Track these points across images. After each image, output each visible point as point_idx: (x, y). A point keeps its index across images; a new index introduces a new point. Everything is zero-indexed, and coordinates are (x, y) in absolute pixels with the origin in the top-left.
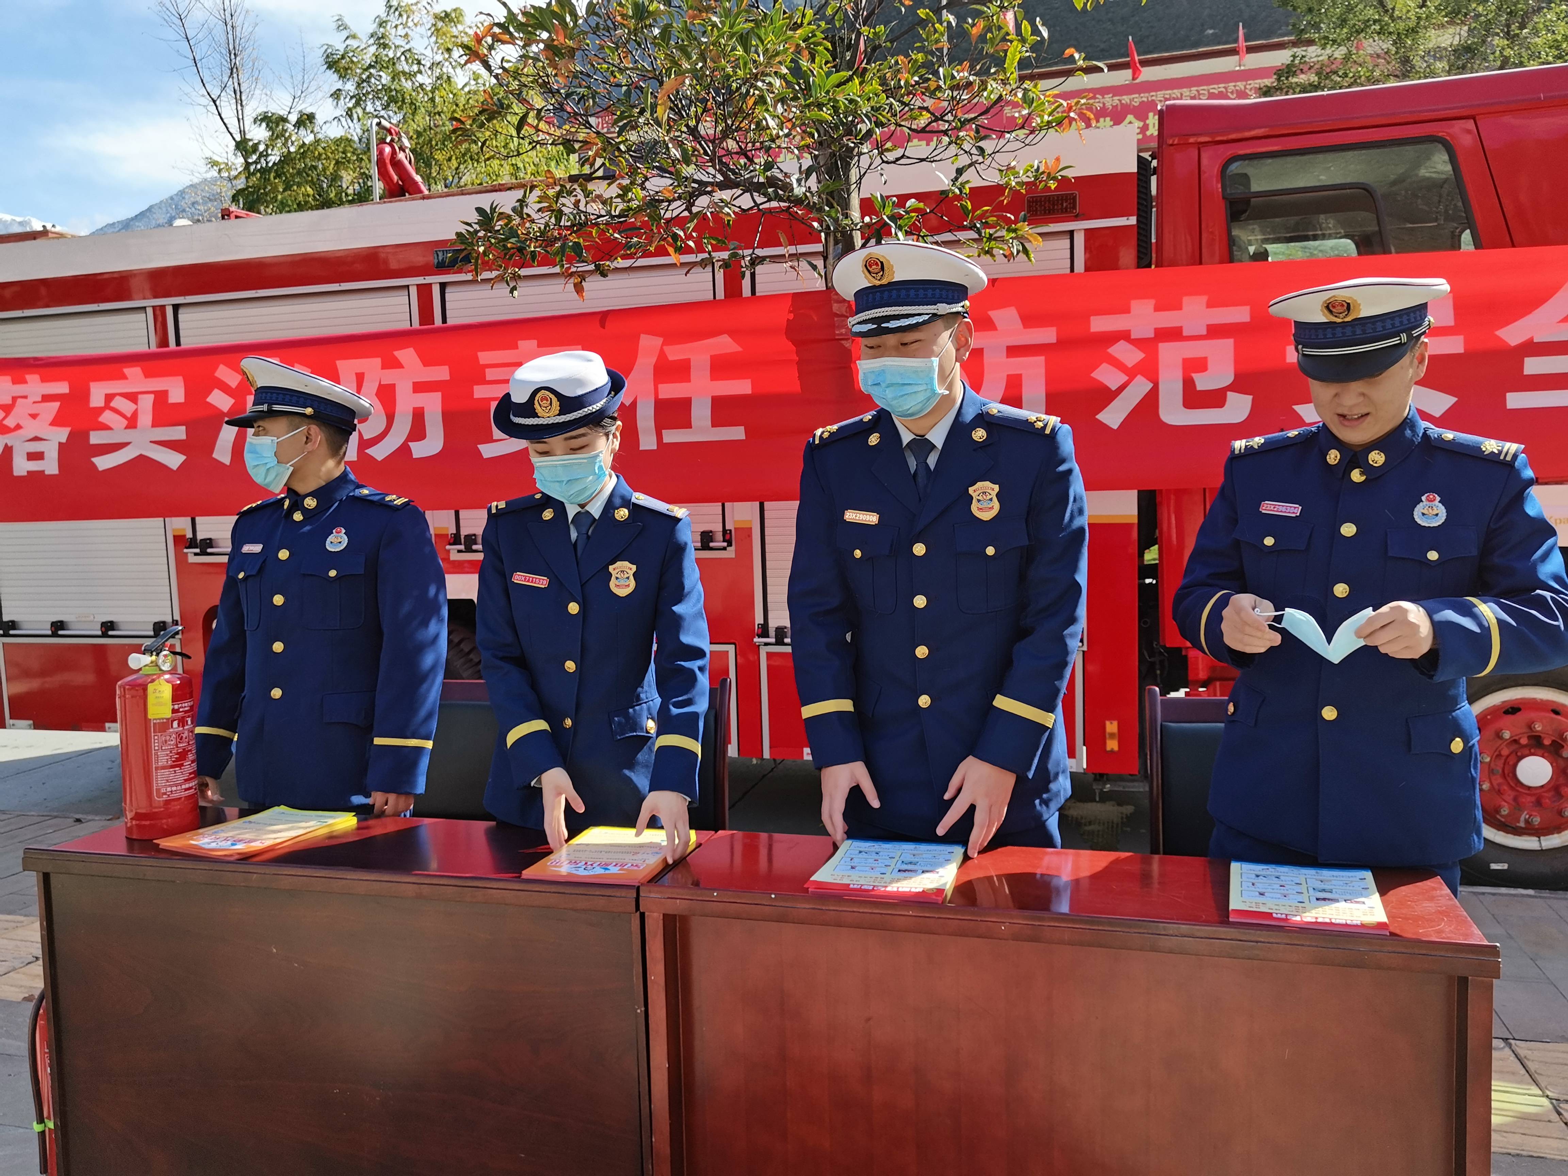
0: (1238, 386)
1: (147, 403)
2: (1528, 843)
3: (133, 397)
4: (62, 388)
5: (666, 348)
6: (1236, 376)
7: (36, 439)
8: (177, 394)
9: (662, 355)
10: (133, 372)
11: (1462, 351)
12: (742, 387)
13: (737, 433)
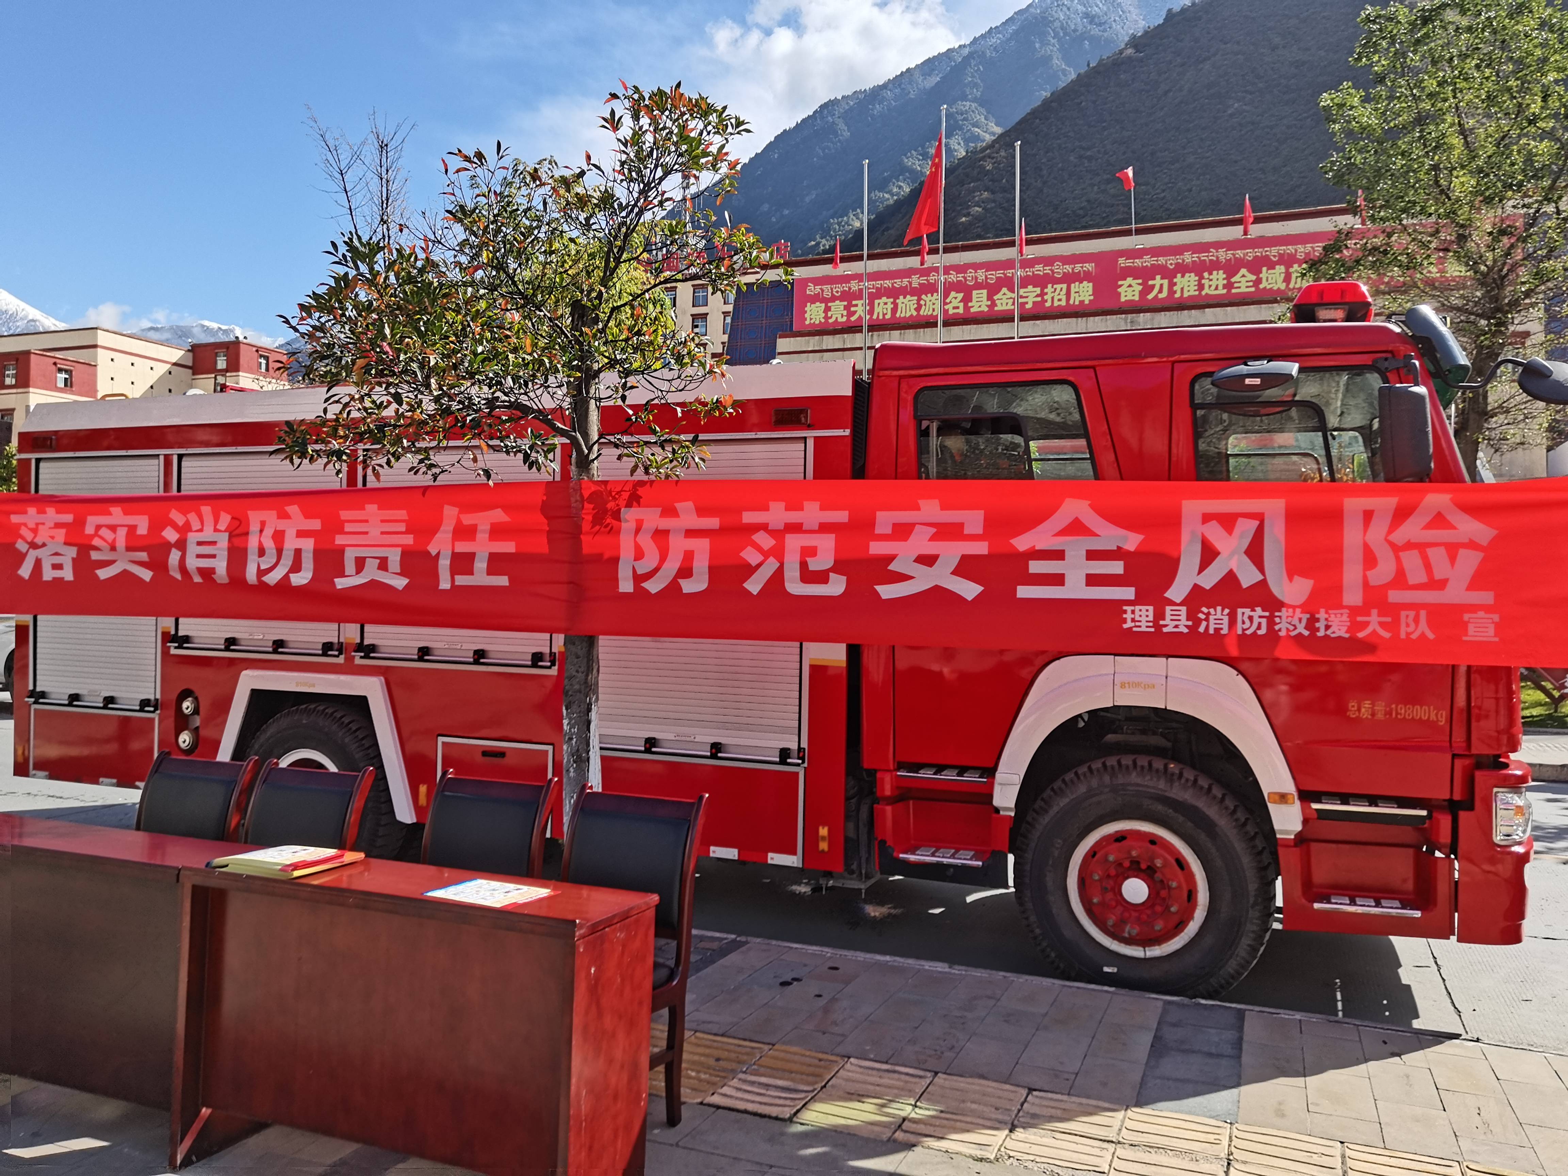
0: (838, 568)
1: (122, 533)
2: (1136, 952)
3: (113, 528)
4: (68, 518)
5: (461, 516)
6: (835, 561)
7: (57, 554)
8: (143, 529)
9: (459, 522)
10: (116, 510)
11: (986, 553)
12: (508, 547)
13: (503, 581)
